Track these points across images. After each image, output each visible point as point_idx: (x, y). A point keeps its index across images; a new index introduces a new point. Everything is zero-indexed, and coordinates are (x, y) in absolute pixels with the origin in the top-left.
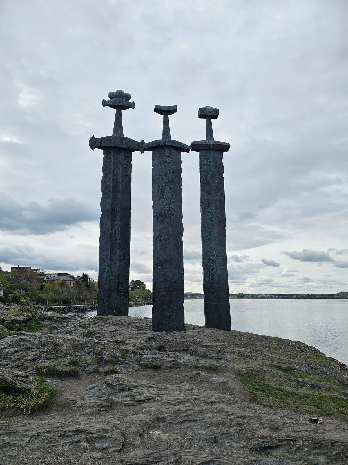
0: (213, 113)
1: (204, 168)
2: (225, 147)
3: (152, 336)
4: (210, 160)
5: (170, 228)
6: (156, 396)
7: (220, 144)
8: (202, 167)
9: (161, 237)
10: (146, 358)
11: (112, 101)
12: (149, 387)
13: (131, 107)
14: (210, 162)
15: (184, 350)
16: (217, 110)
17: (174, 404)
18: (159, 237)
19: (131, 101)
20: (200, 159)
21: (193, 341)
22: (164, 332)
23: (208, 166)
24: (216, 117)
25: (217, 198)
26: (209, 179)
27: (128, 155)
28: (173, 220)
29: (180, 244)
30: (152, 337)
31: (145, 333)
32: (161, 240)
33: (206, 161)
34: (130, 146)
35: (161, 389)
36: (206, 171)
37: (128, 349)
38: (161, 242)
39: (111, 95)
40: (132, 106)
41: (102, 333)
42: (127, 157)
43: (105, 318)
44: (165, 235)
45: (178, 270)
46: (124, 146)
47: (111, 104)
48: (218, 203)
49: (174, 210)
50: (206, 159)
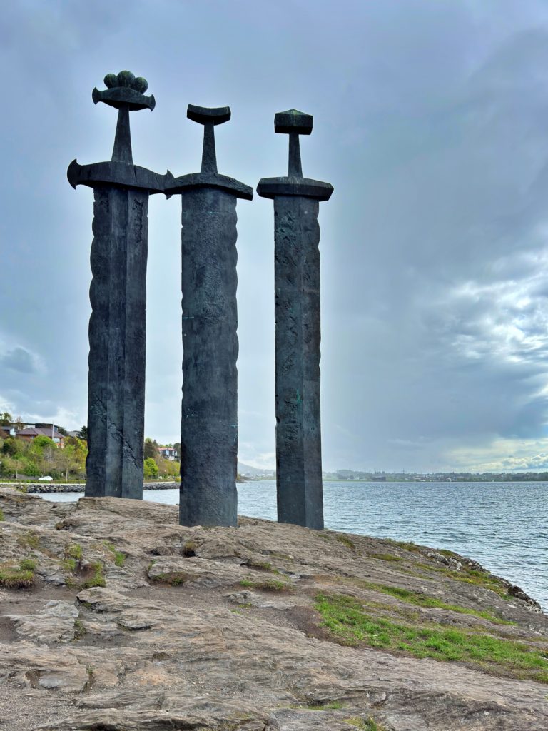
0: (301, 124)
1: (282, 231)
2: (323, 192)
3: (177, 532)
4: (294, 216)
5: (213, 344)
6: (160, 622)
7: (313, 184)
8: (279, 229)
9: (196, 359)
10: (160, 567)
11: (111, 93)
12: (151, 608)
13: (148, 107)
14: (295, 221)
15: (230, 557)
16: (310, 118)
17: (188, 635)
18: (193, 359)
19: (147, 94)
20: (276, 214)
21: (247, 542)
22: (199, 527)
23: (290, 227)
24: (307, 130)
25: (306, 290)
26: (292, 253)
27: (140, 201)
28: (220, 328)
29: (231, 374)
30: (176, 535)
31: (165, 527)
32: (196, 366)
33: (286, 218)
34: (146, 183)
35: (171, 613)
36: (286, 237)
37: (130, 552)
38: (197, 369)
39: (109, 81)
40: (150, 104)
41: (91, 524)
42: (139, 204)
43: (99, 501)
44: (205, 356)
45: (226, 420)
46: (133, 183)
47: (110, 98)
48: (307, 299)
49: (221, 309)
50: (286, 214)
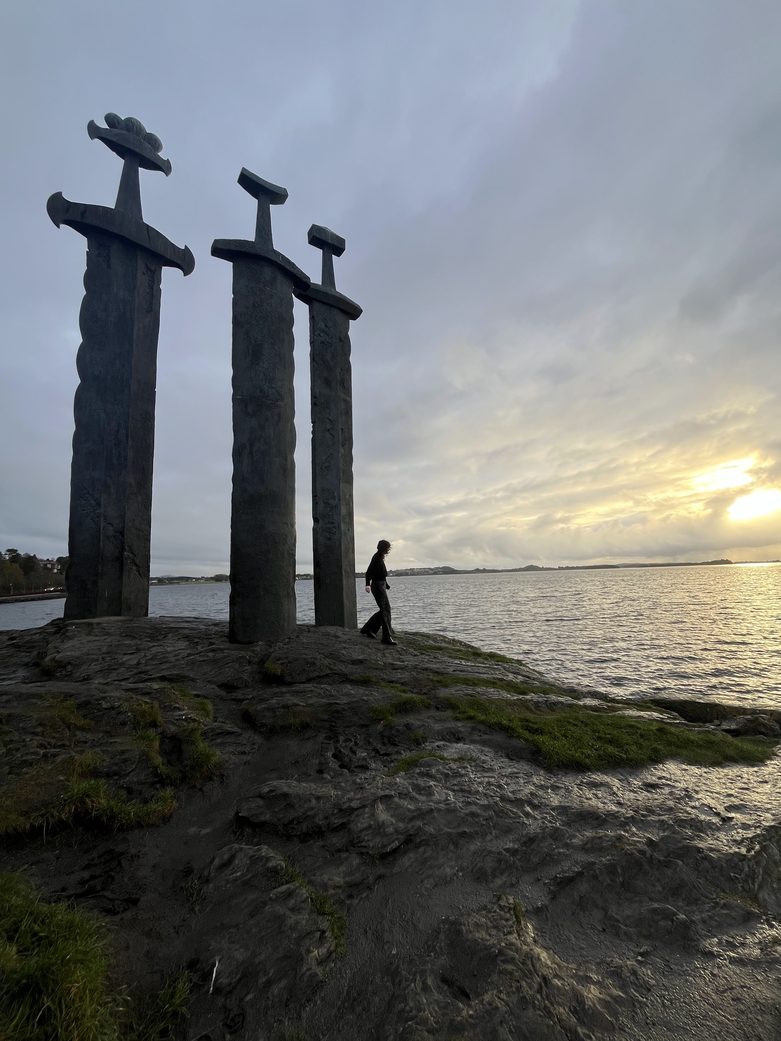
1: (319, 335)
2: (354, 311)
4: (330, 324)
5: (272, 431)
7: (346, 301)
8: (316, 333)
9: (252, 446)
11: (113, 135)
13: (163, 171)
14: (331, 328)
16: (343, 241)
19: (161, 155)
20: (314, 318)
22: (261, 642)
24: (339, 253)
25: (341, 396)
28: (279, 415)
29: (288, 468)
32: (252, 454)
33: (324, 326)
36: (322, 342)
38: (252, 458)
39: (111, 120)
40: (164, 167)
44: (262, 443)
45: (286, 517)
47: (111, 140)
48: (343, 405)
49: (279, 394)
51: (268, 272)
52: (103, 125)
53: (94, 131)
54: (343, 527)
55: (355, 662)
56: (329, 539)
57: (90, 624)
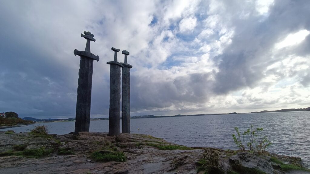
1: (124, 73)
7: (129, 65)
11: (86, 36)
13: (94, 41)
14: (126, 71)
16: (129, 53)
19: (94, 38)
27: (92, 61)
29: (119, 102)
34: (93, 57)
39: (85, 32)
48: (128, 87)
51: (116, 66)
52: (84, 34)
53: (82, 35)
54: (128, 113)
55: (132, 139)
56: (125, 115)
57: (83, 133)
